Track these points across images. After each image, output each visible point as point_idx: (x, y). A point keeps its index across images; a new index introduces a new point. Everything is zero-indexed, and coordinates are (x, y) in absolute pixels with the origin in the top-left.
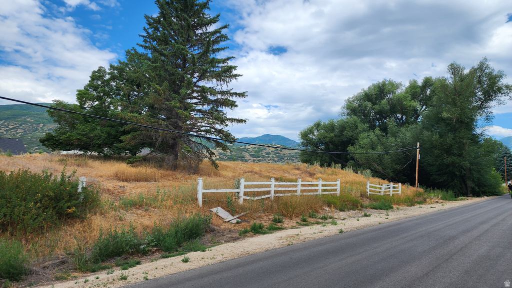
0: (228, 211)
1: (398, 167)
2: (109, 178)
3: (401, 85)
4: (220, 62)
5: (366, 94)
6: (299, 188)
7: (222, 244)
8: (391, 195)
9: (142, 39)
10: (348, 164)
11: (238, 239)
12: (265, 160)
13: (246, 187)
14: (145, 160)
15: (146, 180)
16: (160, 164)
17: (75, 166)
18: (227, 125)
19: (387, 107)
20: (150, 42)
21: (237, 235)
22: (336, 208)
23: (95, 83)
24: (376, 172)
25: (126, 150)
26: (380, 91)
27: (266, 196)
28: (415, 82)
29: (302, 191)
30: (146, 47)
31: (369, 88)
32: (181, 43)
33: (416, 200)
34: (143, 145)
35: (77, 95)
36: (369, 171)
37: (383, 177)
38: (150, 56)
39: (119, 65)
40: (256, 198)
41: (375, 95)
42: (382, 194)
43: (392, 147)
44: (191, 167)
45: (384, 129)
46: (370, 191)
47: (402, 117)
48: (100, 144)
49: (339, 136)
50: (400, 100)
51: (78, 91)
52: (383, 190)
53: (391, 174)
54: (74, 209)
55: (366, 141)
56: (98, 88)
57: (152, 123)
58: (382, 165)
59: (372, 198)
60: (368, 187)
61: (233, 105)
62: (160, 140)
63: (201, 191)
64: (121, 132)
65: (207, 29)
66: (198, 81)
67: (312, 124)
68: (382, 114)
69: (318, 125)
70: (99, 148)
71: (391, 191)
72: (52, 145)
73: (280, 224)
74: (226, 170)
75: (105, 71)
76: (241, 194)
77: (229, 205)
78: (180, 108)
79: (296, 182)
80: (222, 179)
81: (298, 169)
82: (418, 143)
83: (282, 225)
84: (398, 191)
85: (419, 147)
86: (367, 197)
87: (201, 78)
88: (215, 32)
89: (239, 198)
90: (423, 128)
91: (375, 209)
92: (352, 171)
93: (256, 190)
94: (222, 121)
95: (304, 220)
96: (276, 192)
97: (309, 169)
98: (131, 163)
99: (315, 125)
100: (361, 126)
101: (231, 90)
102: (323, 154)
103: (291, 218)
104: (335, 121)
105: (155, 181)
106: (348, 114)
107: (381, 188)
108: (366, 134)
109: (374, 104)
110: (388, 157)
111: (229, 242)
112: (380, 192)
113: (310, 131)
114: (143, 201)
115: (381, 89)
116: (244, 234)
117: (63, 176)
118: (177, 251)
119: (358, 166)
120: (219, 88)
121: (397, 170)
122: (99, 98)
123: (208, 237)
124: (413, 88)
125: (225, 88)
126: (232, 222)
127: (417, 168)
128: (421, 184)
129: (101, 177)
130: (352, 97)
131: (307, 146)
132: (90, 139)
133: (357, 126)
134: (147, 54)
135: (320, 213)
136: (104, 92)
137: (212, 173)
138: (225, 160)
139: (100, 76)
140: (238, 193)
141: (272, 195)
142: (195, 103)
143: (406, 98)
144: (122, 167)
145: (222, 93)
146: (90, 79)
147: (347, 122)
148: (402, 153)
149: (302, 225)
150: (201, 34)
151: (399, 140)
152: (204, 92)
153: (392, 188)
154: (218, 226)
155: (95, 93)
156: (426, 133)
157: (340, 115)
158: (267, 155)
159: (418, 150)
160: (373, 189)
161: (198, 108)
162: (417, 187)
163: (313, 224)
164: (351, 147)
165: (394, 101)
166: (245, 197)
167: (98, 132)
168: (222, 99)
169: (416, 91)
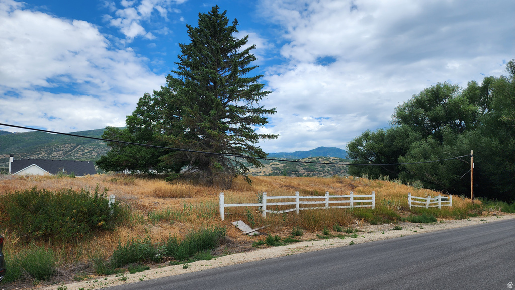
0: (249, 224)
1: (455, 177)
2: (148, 195)
3: (458, 88)
4: (248, 82)
5: (418, 100)
6: (327, 202)
7: (233, 253)
8: (440, 207)
9: (177, 66)
10: (399, 175)
11: (250, 250)
12: (320, 174)
13: (268, 201)
14: (184, 178)
15: (181, 195)
16: (195, 180)
17: (123, 185)
18: (257, 142)
19: (442, 113)
20: (184, 69)
21: (251, 246)
22: (365, 220)
23: (142, 108)
24: (430, 183)
25: (168, 169)
26: (436, 95)
27: (292, 210)
28: (474, 83)
30: (179, 74)
31: (421, 93)
32: (211, 68)
33: (470, 212)
34: (183, 164)
35: (127, 120)
36: (419, 182)
37: (437, 188)
38: (184, 81)
39: (162, 90)
40: (280, 212)
41: (428, 100)
42: (427, 206)
43: (447, 156)
44: (225, 183)
45: (439, 137)
46: (413, 203)
47: (460, 123)
48: (145, 164)
49: (390, 147)
50: (456, 104)
51: (127, 116)
52: (428, 202)
53: (447, 185)
54: (103, 222)
55: (417, 150)
56: (144, 113)
57: (186, 143)
58: (436, 175)
59: (415, 211)
60: (410, 199)
61: (264, 121)
62: (193, 159)
63: (222, 206)
64: (163, 152)
65: (236, 51)
66: (228, 101)
68: (437, 121)
69: (366, 136)
70: (145, 167)
71: (440, 203)
72: (106, 166)
73: (298, 237)
74: (260, 185)
75: (150, 97)
76: (264, 208)
77: (250, 218)
78: (210, 128)
79: (324, 195)
80: (254, 194)
81: (341, 183)
82: (472, 151)
83: (299, 238)
84: (448, 203)
85: (473, 155)
86: (409, 210)
87: (230, 99)
88: (244, 53)
89: (262, 211)
90: (482, 134)
91: (414, 222)
92: (401, 184)
93: (279, 204)
94: (254, 137)
95: (326, 233)
96: (301, 206)
97: (352, 183)
98: (170, 180)
99: (363, 136)
100: (412, 134)
101: (262, 107)
102: (373, 166)
103: (313, 230)
104: (385, 130)
105: (190, 197)
106: (399, 122)
107: (426, 200)
108: (418, 143)
109: (427, 110)
110: (443, 166)
111: (241, 252)
112: (425, 204)
113: (358, 142)
114: (169, 215)
115: (435, 93)
116: (258, 245)
117: (96, 194)
118: (188, 260)
119: (408, 178)
120: (250, 107)
121: (454, 180)
122: (145, 122)
123: (223, 247)
124: (472, 88)
125: (256, 106)
126: (251, 234)
127: (471, 178)
128: (477, 194)
129: (143, 194)
130: (402, 104)
131: (356, 158)
132: (136, 160)
133: (408, 135)
134: (182, 79)
135: (347, 226)
136: (149, 116)
137: (245, 188)
138: (278, 175)
139: (145, 102)
140: (261, 207)
141: (297, 208)
142: (228, 122)
143: (463, 102)
144: (162, 185)
145: (254, 111)
146: (137, 106)
147: (397, 131)
148: (459, 162)
149: (322, 238)
150: (231, 56)
151: (456, 148)
152: (233, 112)
153: (440, 200)
154: (236, 238)
155: (141, 117)
156: (485, 139)
157: (391, 124)
158: (322, 169)
159: (472, 158)
160: (416, 201)
161: (230, 127)
162: (473, 198)
163: (334, 237)
164: (402, 157)
165: (450, 105)
166: (268, 211)
167: (143, 153)
168: (251, 116)
169: (475, 94)
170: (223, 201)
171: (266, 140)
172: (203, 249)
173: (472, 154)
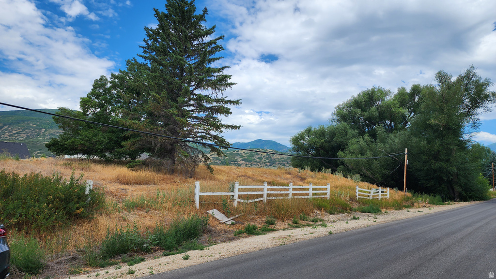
0: (223, 213)
1: (386, 172)
2: (111, 181)
3: (390, 92)
4: (215, 72)
5: (355, 101)
6: (291, 192)
7: (218, 243)
8: (380, 199)
9: (142, 50)
10: (338, 169)
11: (233, 239)
12: (257, 164)
13: (240, 190)
14: (145, 164)
15: (146, 183)
16: (158, 168)
17: (79, 170)
18: (222, 131)
19: (376, 114)
20: (149, 53)
21: (232, 235)
22: (326, 211)
23: (97, 91)
24: (365, 176)
25: (126, 155)
26: (370, 98)
27: (259, 199)
28: (404, 89)
29: (294, 195)
30: (145, 58)
31: (359, 95)
32: (179, 54)
33: (404, 204)
34: (142, 150)
35: (81, 102)
36: (358, 176)
37: (372, 181)
38: (150, 66)
39: (120, 73)
40: (250, 201)
41: (365, 102)
42: (371, 198)
43: (381, 153)
44: (187, 171)
45: (373, 135)
46: (359, 195)
47: (391, 124)
48: (102, 149)
49: (330, 142)
50: (388, 107)
51: (81, 98)
52: (372, 194)
53: (380, 179)
54: (82, 210)
55: (355, 146)
56: (100, 96)
57: (151, 129)
58: (371, 169)
59: (361, 202)
60: (357, 191)
61: (227, 112)
62: (159, 145)
63: (198, 194)
64: (122, 137)
65: (203, 40)
66: (194, 89)
67: (302, 130)
68: (371, 121)
69: (309, 131)
70: (101, 153)
71: (380, 195)
72: (57, 149)
73: (273, 226)
74: (220, 174)
75: (106, 80)
76: (236, 197)
77: (224, 206)
78: (178, 115)
79: (288, 186)
80: (218, 182)
81: (289, 174)
82: (406, 149)
83: (274, 227)
84: (386, 195)
86: (356, 201)
87: (198, 86)
88: (211, 43)
89: (233, 200)
90: (411, 134)
91: (364, 212)
92: (342, 176)
93: (250, 193)
94: (217, 127)
95: (296, 223)
96: (268, 195)
97: (300, 174)
98: (132, 166)
99: (306, 131)
100: (351, 132)
101: (226, 97)
102: (314, 159)
103: (283, 220)
104: (326, 127)
105: (154, 184)
106: (338, 120)
107: (369, 193)
108: (356, 140)
109: (363, 110)
110: (377, 162)
111: (225, 242)
112: (369, 196)
113: (301, 137)
114: (144, 203)
115: (370, 96)
116: (238, 235)
117: (72, 179)
118: (177, 249)
119: (348, 172)
120: (214, 96)
121: (385, 174)
122: (101, 106)
123: (206, 237)
124: (402, 94)
125: (220, 97)
126: (228, 223)
127: (405, 173)
128: (409, 188)
129: (104, 180)
130: (341, 104)
131: (298, 151)
132: (92, 144)
133: (347, 132)
134: (147, 64)
135: (310, 215)
136: (105, 99)
137: (208, 177)
138: (219, 164)
139: (101, 85)
140: (233, 196)
141: (265, 198)
142: (191, 111)
143: (394, 105)
144: (123, 171)
145: (218, 101)
146: (92, 88)
147: (337, 128)
148: (391, 159)
149: (294, 227)
150: (198, 44)
151: (388, 146)
152: (201, 100)
153: (380, 192)
154: (215, 227)
155: (97, 100)
156: (414, 139)
157: (330, 122)
158: (259, 160)
159: (406, 156)
160: (362, 193)
161: (194, 115)
162: (405, 191)
163: (304, 226)
164: (341, 152)
165: (383, 108)
166: (240, 200)
167: (100, 137)
168: (217, 106)
169: (404, 98)
170: (198, 189)
171: (229, 130)
172: (188, 238)
173: (406, 152)
